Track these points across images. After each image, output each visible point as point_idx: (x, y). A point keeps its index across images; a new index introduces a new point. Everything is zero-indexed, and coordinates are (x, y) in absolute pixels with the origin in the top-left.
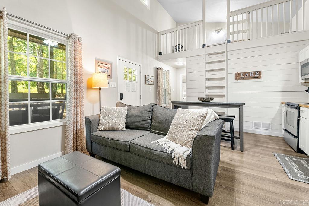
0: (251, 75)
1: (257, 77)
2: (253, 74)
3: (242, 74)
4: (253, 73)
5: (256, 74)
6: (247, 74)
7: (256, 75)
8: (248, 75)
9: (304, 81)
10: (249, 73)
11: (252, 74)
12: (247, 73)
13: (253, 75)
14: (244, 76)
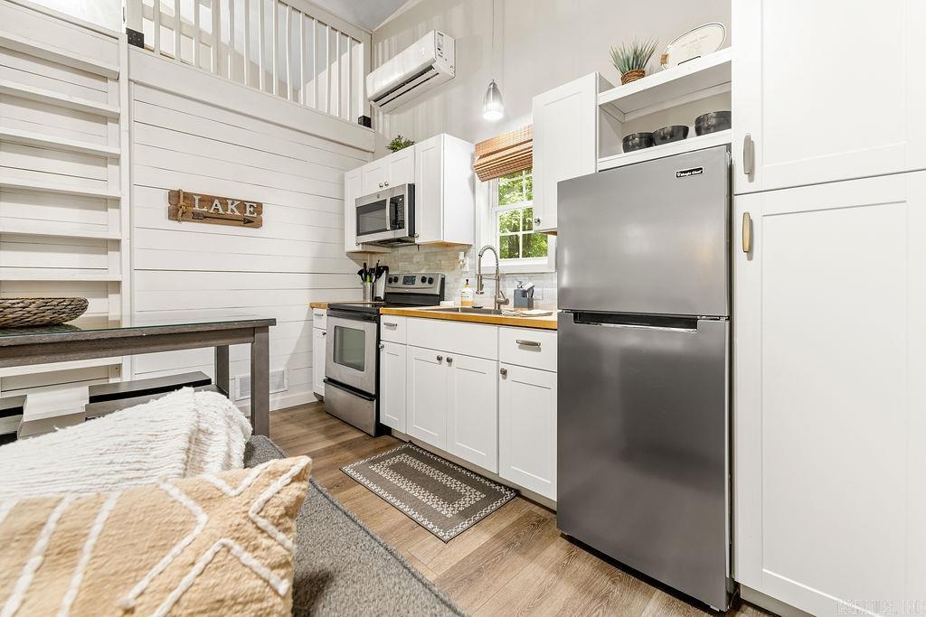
0: (232, 211)
1: (249, 222)
2: (237, 207)
3: (197, 198)
4: (237, 203)
5: (248, 209)
6: (216, 202)
7: (248, 214)
8: (219, 207)
9: (359, 248)
10: (224, 201)
11: (233, 207)
12: (218, 198)
13: (237, 213)
14: (205, 209)
